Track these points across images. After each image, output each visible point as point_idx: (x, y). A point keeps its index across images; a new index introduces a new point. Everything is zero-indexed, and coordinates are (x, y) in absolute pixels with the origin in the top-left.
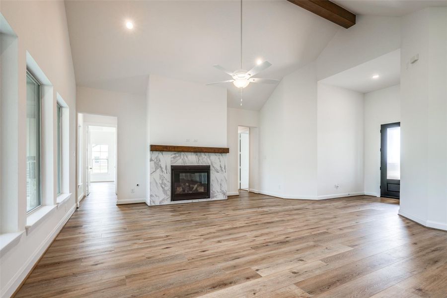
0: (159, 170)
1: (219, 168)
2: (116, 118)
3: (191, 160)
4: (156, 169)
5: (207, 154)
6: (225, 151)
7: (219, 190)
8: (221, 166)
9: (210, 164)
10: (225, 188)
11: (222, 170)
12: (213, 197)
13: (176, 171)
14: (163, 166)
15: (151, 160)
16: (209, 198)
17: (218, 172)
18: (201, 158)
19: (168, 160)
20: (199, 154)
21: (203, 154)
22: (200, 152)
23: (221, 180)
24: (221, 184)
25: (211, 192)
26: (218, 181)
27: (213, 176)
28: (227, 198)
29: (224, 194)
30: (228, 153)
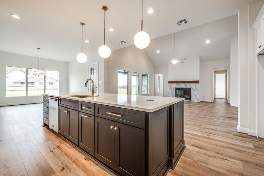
0: (171, 89)
1: (195, 89)
2: (163, 74)
3: (182, 86)
4: (170, 89)
5: (189, 83)
6: (197, 82)
7: (195, 98)
8: (196, 88)
9: (191, 87)
10: (198, 97)
11: (197, 90)
12: (192, 100)
13: (177, 89)
14: (173, 88)
15: (169, 86)
16: (190, 100)
17: (194, 90)
18: (186, 85)
19: (174, 86)
20: (185, 83)
21: (187, 84)
22: (186, 83)
23: (196, 94)
24: (196, 96)
25: (191, 98)
26: (194, 94)
27: (192, 92)
28: (199, 102)
29: (198, 100)
30: (199, 82)
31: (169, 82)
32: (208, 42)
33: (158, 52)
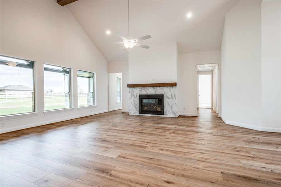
1: (170, 96)
2: (122, 73)
3: (151, 91)
4: (132, 96)
5: (161, 87)
6: (174, 85)
7: (170, 111)
8: (171, 95)
9: (163, 94)
10: (175, 109)
11: (173, 98)
12: (166, 115)
13: (142, 97)
14: (135, 95)
15: (129, 92)
16: (163, 114)
17: (169, 99)
18: (157, 90)
19: (138, 92)
20: (155, 88)
21: (158, 88)
22: (156, 86)
23: (172, 104)
24: (172, 107)
25: (164, 111)
26: (169, 105)
27: (166, 101)
28: (177, 117)
29: (174, 114)
30: (176, 86)
31: (130, 86)
32: (189, 15)
33: (108, 32)
